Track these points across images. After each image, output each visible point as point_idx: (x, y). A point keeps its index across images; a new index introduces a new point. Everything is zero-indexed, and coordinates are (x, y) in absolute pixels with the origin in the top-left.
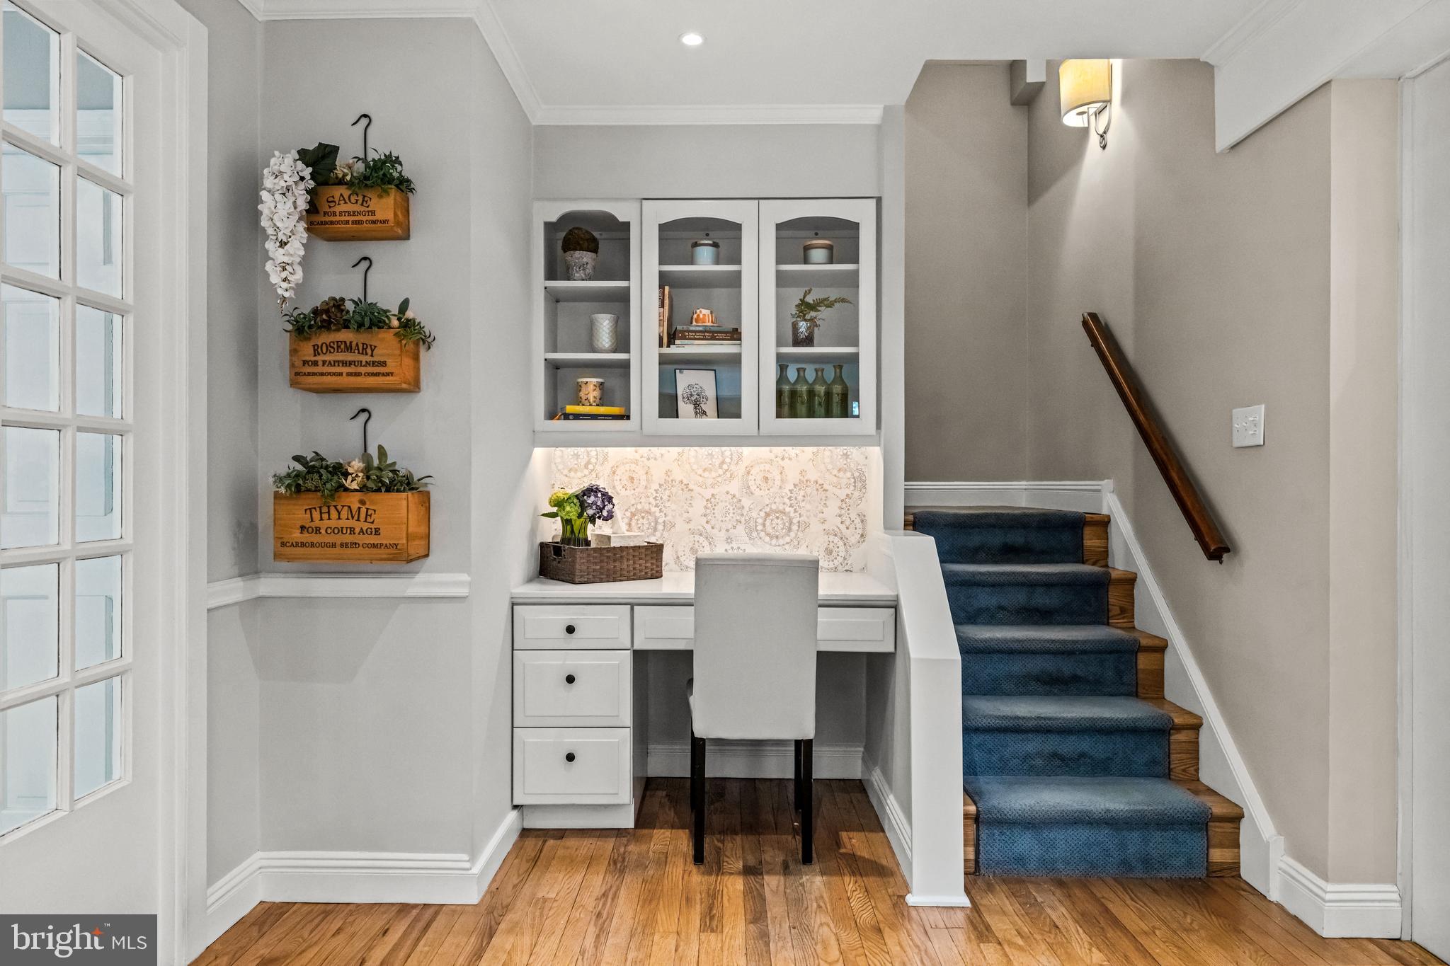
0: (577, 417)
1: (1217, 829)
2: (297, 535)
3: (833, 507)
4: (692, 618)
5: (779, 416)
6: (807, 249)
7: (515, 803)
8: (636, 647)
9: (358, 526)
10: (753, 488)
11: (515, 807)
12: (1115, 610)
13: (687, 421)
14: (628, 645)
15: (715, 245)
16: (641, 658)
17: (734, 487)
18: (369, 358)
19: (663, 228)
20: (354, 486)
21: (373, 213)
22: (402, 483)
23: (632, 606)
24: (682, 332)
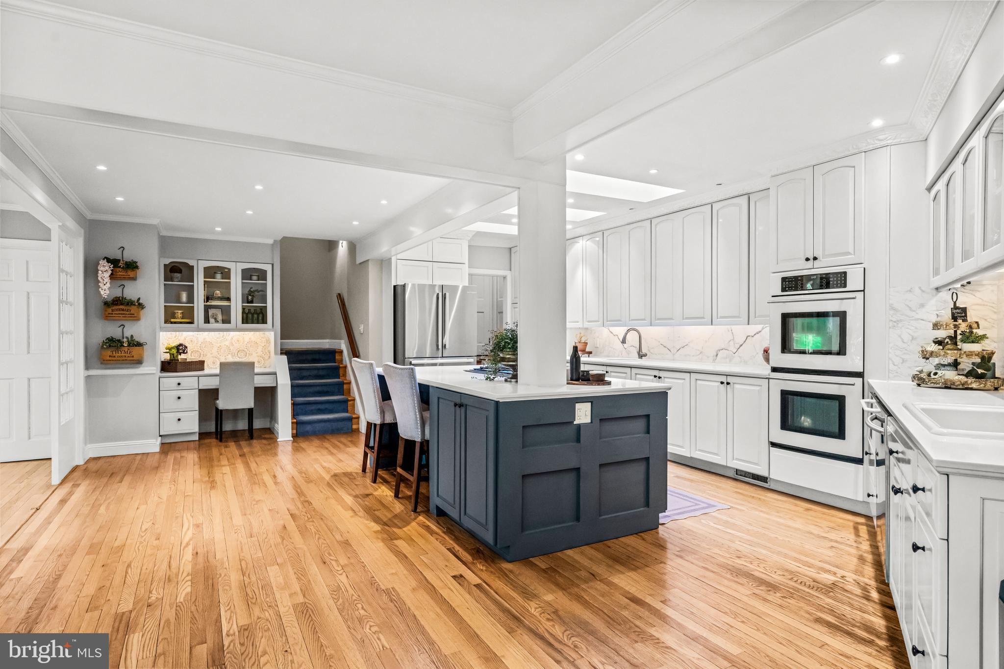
0: (175, 323)
1: (354, 421)
2: (108, 358)
3: (260, 349)
4: (219, 379)
5: (243, 323)
6: (251, 276)
7: (161, 434)
8: (200, 388)
9: (127, 355)
10: (234, 344)
11: (160, 436)
12: (341, 375)
13: (213, 325)
14: (197, 388)
15: (222, 273)
16: (201, 391)
17: (227, 343)
18: (129, 313)
19: (205, 268)
20: (126, 345)
21: (129, 275)
22: (139, 344)
23: (198, 377)
24: (211, 298)
